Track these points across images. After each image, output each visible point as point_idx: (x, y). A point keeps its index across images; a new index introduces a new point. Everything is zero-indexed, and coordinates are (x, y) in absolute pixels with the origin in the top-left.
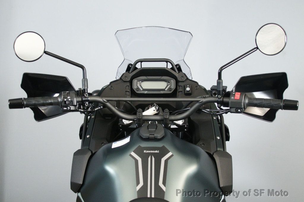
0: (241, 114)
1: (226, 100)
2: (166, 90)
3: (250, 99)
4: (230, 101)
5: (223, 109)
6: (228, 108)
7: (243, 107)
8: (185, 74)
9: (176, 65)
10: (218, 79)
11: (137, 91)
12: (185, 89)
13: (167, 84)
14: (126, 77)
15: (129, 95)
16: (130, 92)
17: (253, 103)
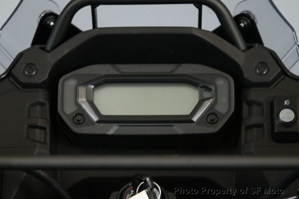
2: (195, 119)
8: (273, 54)
9: (238, 19)
11: (78, 123)
12: (273, 115)
13: (201, 95)
14: (30, 66)
15: (44, 143)
16: (48, 127)
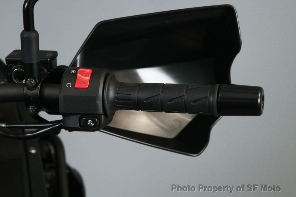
0: (97, 132)
1: (50, 92)
3: (120, 86)
4: (61, 96)
5: (45, 121)
6: (60, 117)
7: (101, 111)
10: (22, 28)
17: (130, 100)
